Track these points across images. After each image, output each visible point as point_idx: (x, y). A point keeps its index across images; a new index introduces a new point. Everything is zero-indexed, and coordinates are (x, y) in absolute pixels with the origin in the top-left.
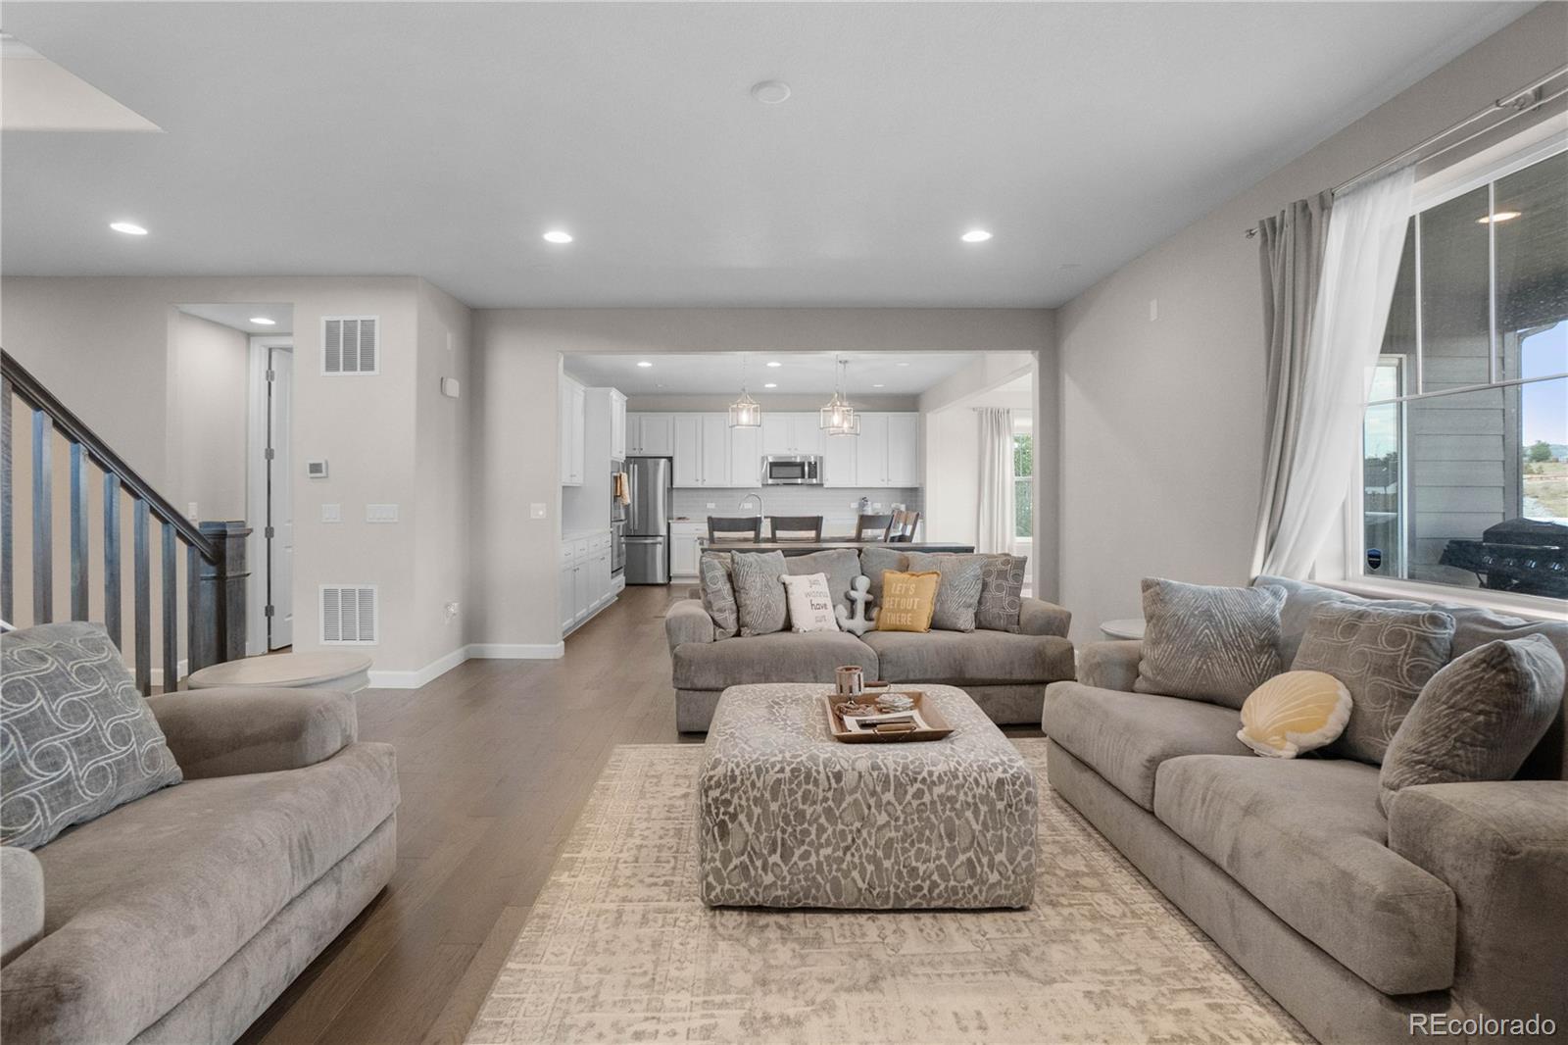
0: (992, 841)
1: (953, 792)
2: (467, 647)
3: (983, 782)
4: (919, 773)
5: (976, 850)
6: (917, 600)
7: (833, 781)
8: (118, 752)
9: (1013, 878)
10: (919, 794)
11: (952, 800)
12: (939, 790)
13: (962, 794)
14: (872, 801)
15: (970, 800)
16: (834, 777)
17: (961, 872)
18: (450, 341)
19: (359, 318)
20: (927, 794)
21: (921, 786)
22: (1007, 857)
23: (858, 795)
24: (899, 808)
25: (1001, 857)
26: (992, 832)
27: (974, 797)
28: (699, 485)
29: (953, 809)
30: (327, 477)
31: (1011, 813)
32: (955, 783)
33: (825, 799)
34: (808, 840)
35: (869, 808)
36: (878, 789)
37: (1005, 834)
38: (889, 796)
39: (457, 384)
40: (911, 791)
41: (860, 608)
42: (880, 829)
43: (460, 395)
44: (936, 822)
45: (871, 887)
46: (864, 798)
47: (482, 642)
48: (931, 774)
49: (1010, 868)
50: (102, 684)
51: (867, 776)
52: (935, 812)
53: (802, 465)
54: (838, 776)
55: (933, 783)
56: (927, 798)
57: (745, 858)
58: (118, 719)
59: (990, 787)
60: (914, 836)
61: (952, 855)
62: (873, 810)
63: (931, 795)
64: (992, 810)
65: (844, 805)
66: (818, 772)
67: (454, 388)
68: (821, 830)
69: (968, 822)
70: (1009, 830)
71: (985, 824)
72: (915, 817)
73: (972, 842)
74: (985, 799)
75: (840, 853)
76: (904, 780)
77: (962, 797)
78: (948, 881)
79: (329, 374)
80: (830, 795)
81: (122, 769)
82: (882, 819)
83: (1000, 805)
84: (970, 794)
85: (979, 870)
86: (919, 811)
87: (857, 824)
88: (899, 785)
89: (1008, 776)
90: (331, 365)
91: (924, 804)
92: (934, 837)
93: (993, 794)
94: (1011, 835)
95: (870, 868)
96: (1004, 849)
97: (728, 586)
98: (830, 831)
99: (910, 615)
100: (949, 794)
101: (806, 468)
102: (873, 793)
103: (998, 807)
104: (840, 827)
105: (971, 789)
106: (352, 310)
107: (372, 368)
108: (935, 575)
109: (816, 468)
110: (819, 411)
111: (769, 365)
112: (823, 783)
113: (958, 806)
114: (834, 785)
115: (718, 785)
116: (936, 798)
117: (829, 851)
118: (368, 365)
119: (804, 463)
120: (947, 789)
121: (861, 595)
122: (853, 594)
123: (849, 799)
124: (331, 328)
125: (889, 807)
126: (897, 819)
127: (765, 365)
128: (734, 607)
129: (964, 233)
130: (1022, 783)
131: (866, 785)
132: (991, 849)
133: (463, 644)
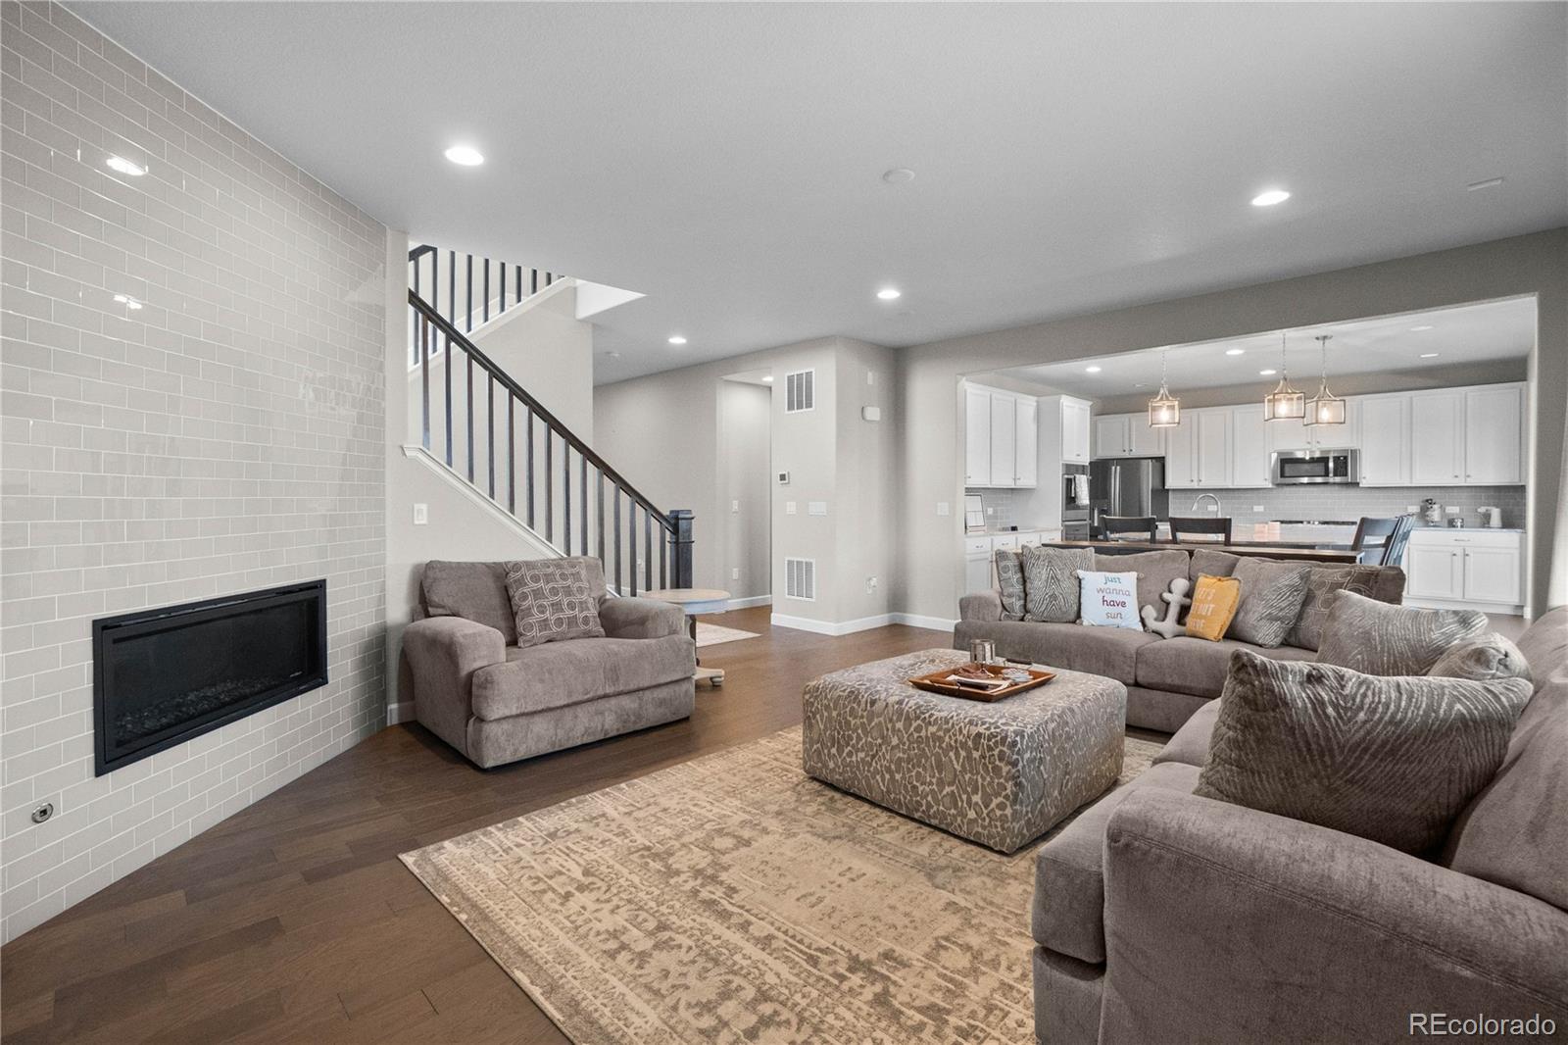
0: (970, 784)
1: (941, 733)
2: (892, 614)
3: (965, 732)
4: (924, 713)
5: (957, 787)
6: (1212, 606)
7: (869, 705)
8: (569, 613)
9: (987, 820)
10: (918, 729)
11: (941, 739)
12: (932, 729)
13: (947, 737)
14: (889, 726)
15: (953, 743)
16: (871, 703)
17: (947, 800)
18: (873, 378)
19: (803, 371)
20: (924, 731)
21: (921, 723)
22: (981, 799)
23: (881, 719)
24: (906, 736)
25: (976, 798)
26: (969, 775)
27: (956, 741)
28: (1195, 485)
29: (940, 747)
30: (789, 483)
31: (984, 764)
32: (945, 727)
33: (862, 717)
34: (851, 743)
35: (888, 730)
36: (895, 718)
37: (980, 780)
38: (900, 725)
39: (878, 410)
40: (914, 725)
41: (1173, 611)
42: (893, 748)
43: (881, 418)
44: (929, 755)
45: (888, 792)
46: (885, 722)
47: (905, 612)
48: (931, 716)
49: (985, 812)
50: (569, 582)
51: (890, 705)
52: (929, 746)
53: (1324, 460)
54: (873, 703)
55: (930, 722)
56: (923, 734)
57: (819, 745)
58: (572, 599)
59: (969, 737)
60: (915, 761)
61: (941, 783)
62: (890, 733)
63: (927, 731)
64: (969, 757)
65: (873, 724)
66: (863, 696)
67: (874, 413)
68: (859, 738)
69: (951, 761)
70: (984, 779)
71: (963, 766)
72: (915, 745)
73: (955, 779)
74: (964, 745)
75: (868, 759)
76: (912, 715)
77: (947, 739)
78: (939, 805)
79: (790, 412)
80: (865, 714)
81: (572, 621)
82: (895, 741)
83: (976, 755)
84: (954, 738)
85: (960, 804)
86: (918, 742)
87: (880, 741)
88: (908, 718)
89: (988, 733)
90: (790, 407)
91: (921, 737)
92: (928, 765)
93: (970, 743)
94: (985, 783)
95: (887, 776)
96: (980, 793)
97: (1019, 575)
98: (864, 740)
99: (1203, 621)
100: (938, 734)
101: (1331, 465)
102: (891, 720)
103: (974, 756)
104: (869, 739)
105: (955, 735)
106: (797, 367)
107: (811, 406)
108: (1236, 582)
109: (1346, 463)
110: (1264, 402)
111: (1228, 353)
112: (863, 705)
113: (944, 745)
114: (869, 708)
115: (809, 691)
116: (929, 735)
117: (862, 755)
118: (809, 405)
119: (1328, 458)
120: (938, 730)
121: (1175, 598)
122: (1166, 596)
123: (876, 720)
124: (790, 379)
125: (900, 734)
126: (904, 744)
127: (1224, 353)
128: (1022, 595)
129: (1254, 197)
130: (997, 741)
131: (888, 713)
132: (969, 789)
133: (889, 612)
